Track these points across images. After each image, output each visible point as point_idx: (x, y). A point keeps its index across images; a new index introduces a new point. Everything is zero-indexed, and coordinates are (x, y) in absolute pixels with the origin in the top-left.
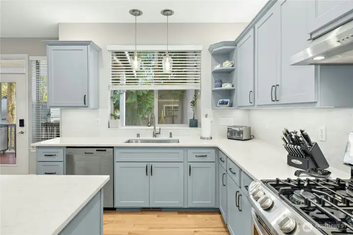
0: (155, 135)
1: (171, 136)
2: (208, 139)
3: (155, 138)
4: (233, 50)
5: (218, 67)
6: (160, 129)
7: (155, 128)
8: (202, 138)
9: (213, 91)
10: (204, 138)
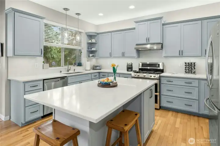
0: (68, 71)
1: (74, 71)
2: (89, 70)
3: (68, 72)
4: (96, 36)
5: (90, 41)
6: (70, 68)
7: (68, 67)
8: (86, 70)
9: (88, 51)
10: (87, 70)
